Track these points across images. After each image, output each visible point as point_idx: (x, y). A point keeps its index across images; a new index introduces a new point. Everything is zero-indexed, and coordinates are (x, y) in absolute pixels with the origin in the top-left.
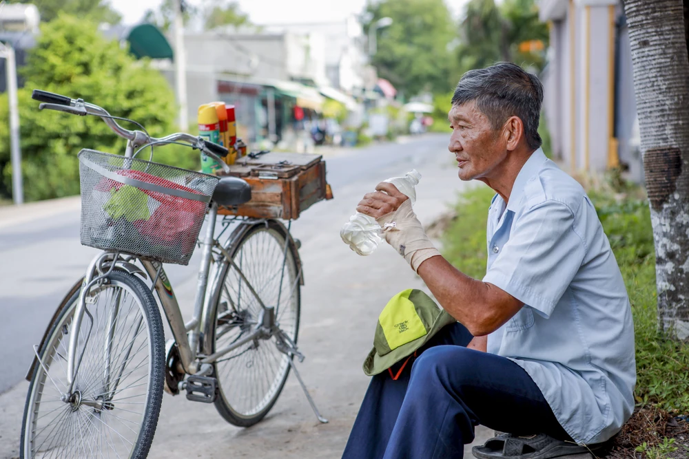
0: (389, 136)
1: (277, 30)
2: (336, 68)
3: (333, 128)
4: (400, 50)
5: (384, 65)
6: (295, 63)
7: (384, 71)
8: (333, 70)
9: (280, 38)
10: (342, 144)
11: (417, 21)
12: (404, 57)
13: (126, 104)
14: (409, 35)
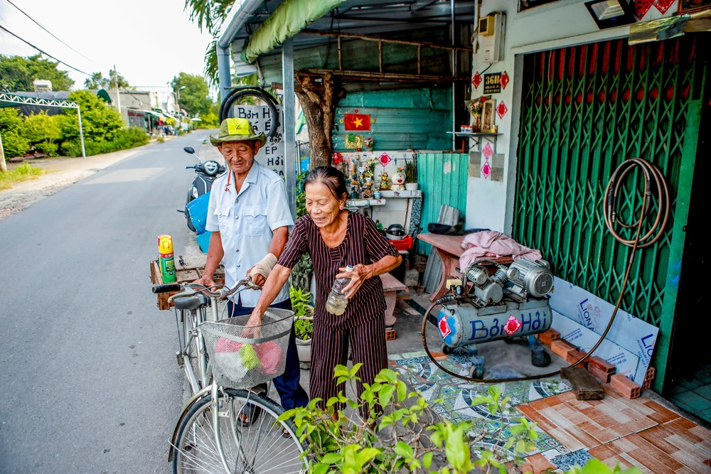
0: (188, 131)
1: (145, 90)
2: (166, 104)
3: (171, 128)
4: (188, 97)
5: (183, 103)
6: (153, 104)
7: (182, 105)
8: (165, 105)
9: (147, 94)
10: (175, 134)
11: (194, 87)
12: (190, 100)
13: (106, 121)
14: (191, 92)
